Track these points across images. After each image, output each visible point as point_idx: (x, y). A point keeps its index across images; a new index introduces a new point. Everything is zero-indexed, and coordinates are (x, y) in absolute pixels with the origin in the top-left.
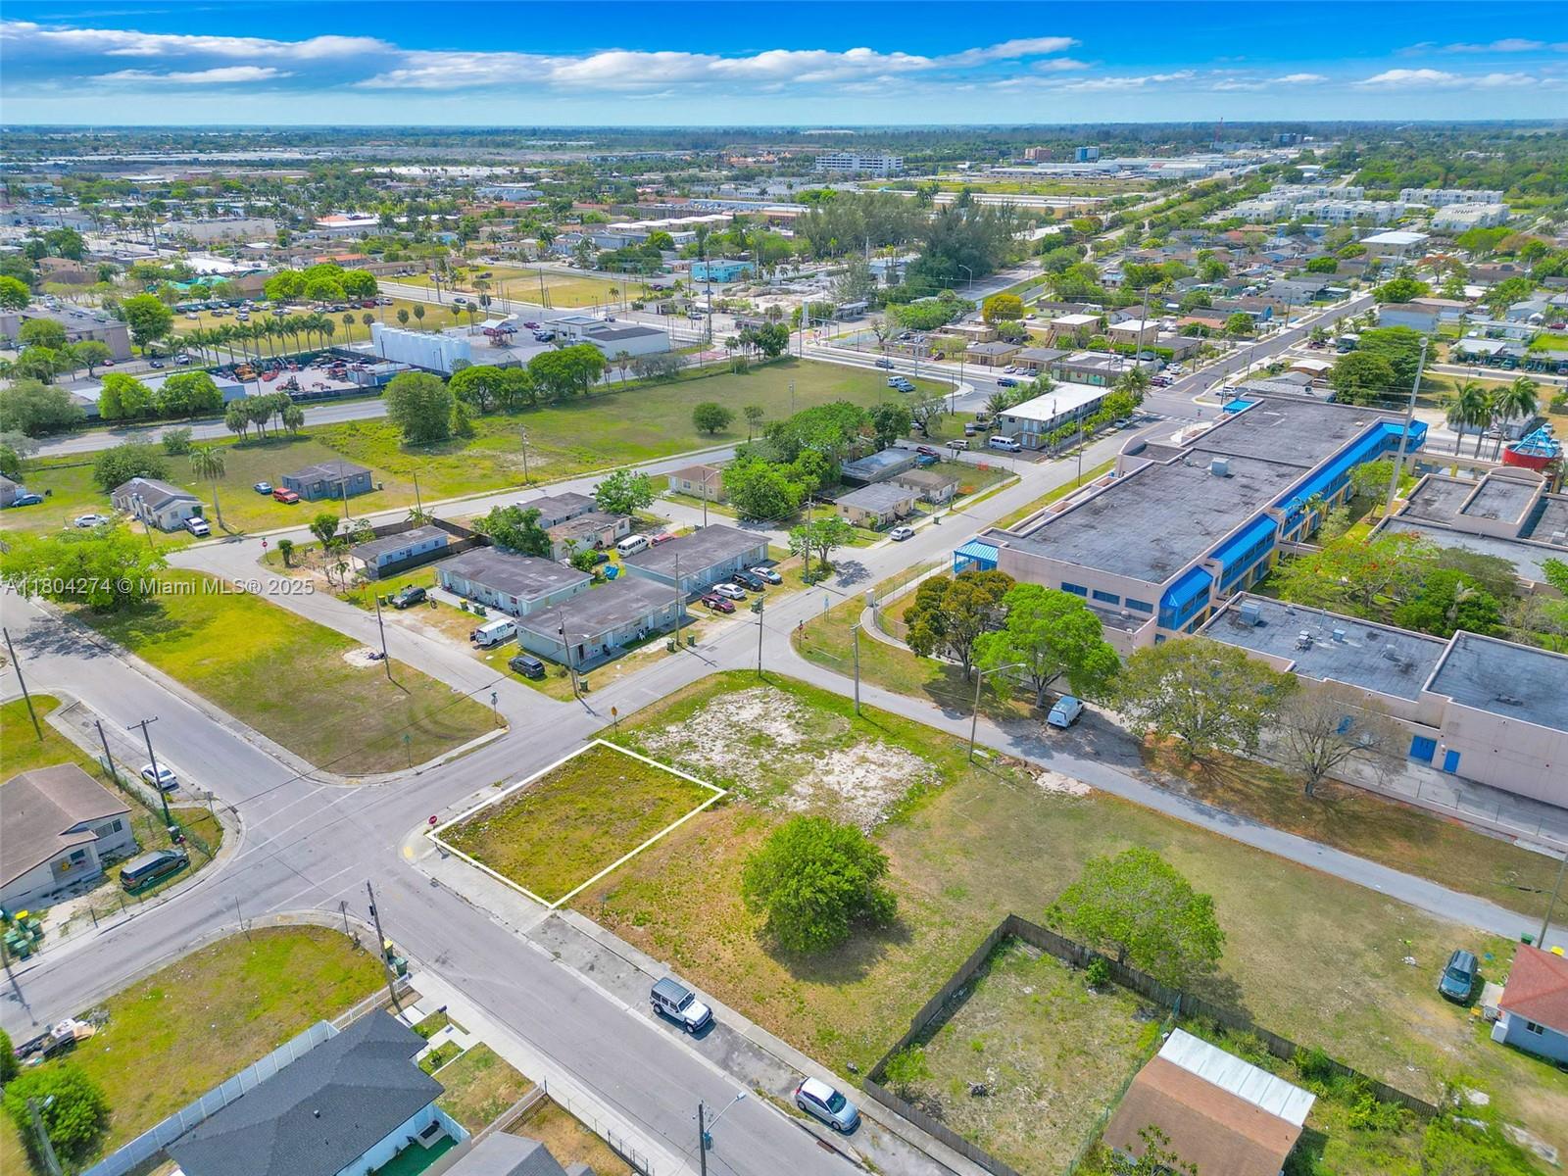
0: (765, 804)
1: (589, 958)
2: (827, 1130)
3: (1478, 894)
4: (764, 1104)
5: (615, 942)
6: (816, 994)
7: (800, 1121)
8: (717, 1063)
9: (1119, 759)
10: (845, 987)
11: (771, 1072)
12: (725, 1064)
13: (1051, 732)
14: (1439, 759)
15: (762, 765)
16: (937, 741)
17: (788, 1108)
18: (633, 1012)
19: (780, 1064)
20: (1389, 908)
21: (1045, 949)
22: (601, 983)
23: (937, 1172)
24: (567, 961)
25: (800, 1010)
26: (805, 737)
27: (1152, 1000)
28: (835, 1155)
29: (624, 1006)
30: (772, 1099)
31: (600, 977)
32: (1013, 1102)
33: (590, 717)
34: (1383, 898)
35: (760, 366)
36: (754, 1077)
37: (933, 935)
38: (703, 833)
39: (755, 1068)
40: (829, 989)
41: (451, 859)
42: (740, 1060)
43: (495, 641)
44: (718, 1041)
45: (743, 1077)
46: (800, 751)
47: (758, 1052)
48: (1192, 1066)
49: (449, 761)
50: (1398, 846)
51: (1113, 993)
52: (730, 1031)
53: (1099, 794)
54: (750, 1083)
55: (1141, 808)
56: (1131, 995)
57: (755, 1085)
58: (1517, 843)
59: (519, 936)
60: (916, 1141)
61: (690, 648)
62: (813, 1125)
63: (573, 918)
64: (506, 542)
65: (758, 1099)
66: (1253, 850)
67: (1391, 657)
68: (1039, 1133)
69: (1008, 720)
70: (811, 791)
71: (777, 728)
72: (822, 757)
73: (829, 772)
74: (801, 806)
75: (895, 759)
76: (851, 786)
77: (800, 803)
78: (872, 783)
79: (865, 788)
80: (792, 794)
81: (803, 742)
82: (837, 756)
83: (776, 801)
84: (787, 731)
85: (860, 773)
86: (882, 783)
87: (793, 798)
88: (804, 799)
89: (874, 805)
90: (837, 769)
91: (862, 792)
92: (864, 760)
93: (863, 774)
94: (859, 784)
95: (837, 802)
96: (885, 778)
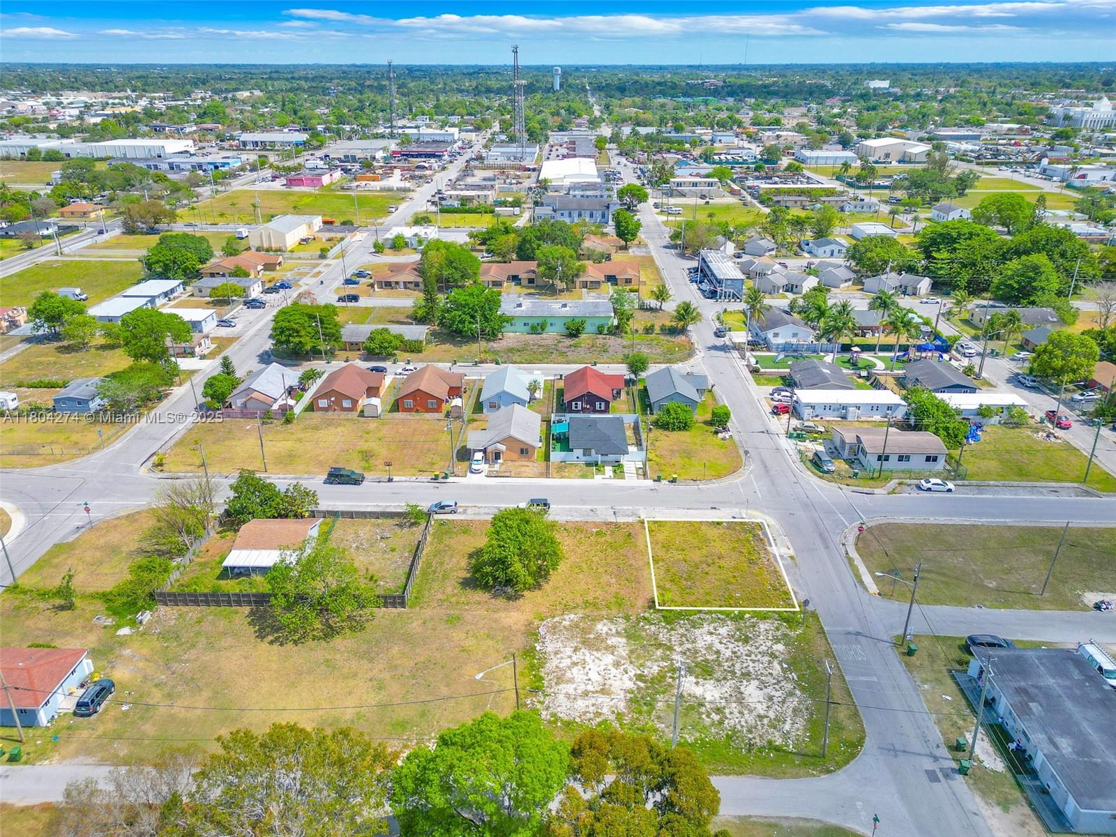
0: (627, 618)
15: (670, 648)
26: (677, 691)
46: (662, 676)
70: (609, 642)
71: (710, 692)
72: (640, 677)
73: (617, 664)
74: (602, 627)
75: (581, 704)
76: (587, 658)
77: (605, 629)
78: (575, 670)
79: (575, 664)
80: (618, 633)
81: (671, 686)
82: (629, 685)
83: (622, 625)
84: (698, 691)
85: (594, 676)
86: (568, 675)
87: (614, 631)
88: (607, 633)
89: (556, 653)
90: (613, 671)
91: (575, 659)
92: (604, 691)
93: (590, 675)
94: (584, 663)
95: (583, 643)
96: (571, 681)
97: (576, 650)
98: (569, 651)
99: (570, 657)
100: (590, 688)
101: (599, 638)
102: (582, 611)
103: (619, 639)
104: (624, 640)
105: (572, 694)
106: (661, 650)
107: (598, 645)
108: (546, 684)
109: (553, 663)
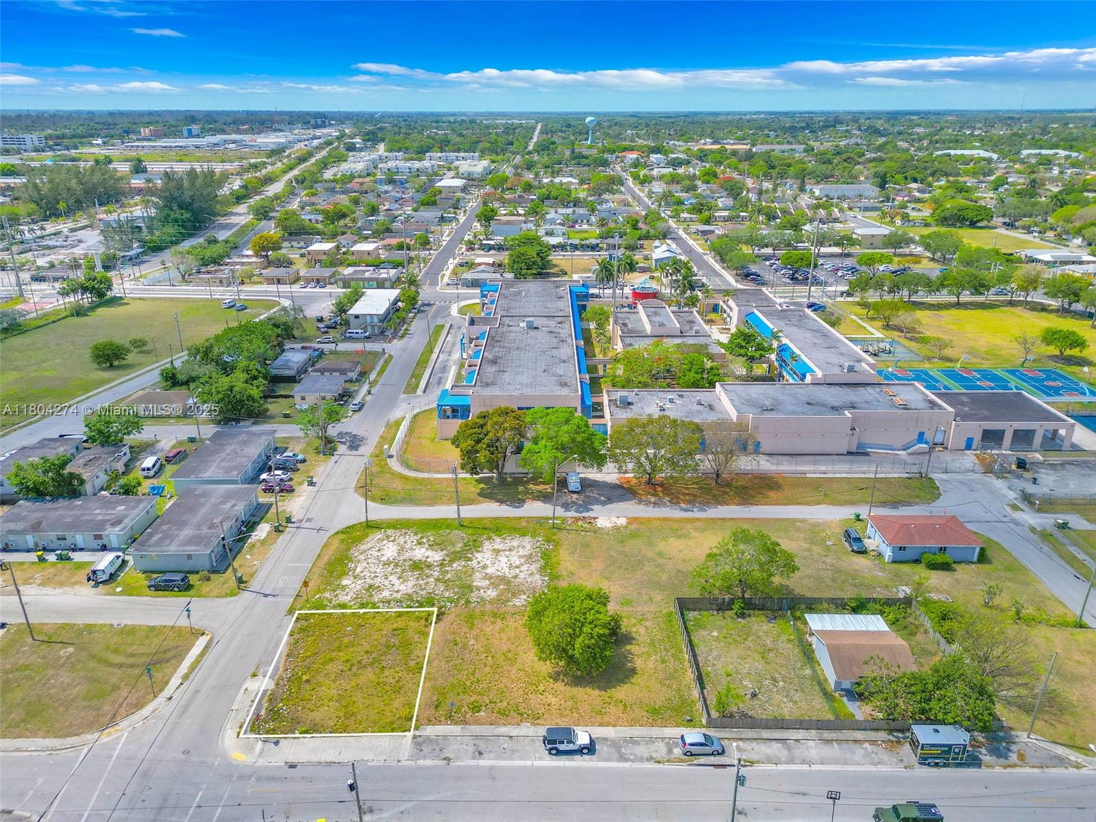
0: (468, 602)
1: (471, 749)
2: (712, 758)
3: (819, 504)
4: (667, 766)
5: (476, 729)
6: (621, 692)
7: (695, 762)
8: (619, 761)
9: (621, 499)
10: (633, 681)
11: (652, 747)
12: (623, 758)
13: (575, 496)
14: (751, 447)
15: (437, 580)
16: (524, 524)
17: (681, 761)
18: (536, 763)
19: (651, 740)
20: (798, 524)
21: (700, 610)
22: (495, 758)
23: (779, 745)
24: (458, 758)
25: (625, 706)
26: (444, 552)
27: (768, 610)
28: (728, 768)
29: (529, 763)
30: (668, 761)
31: (492, 755)
32: (770, 691)
33: (270, 598)
34: (794, 521)
36: (646, 755)
37: (642, 630)
38: (451, 637)
39: (642, 750)
40: (626, 687)
41: (282, 743)
42: (629, 751)
43: (111, 575)
44: (605, 748)
45: (641, 760)
46: (452, 561)
47: (632, 741)
49: (186, 677)
50: (771, 494)
51: (749, 616)
52: (606, 739)
53: (632, 520)
54: (648, 760)
55: (659, 519)
56: (757, 612)
57: (650, 759)
58: (808, 475)
59: (404, 763)
60: (755, 736)
61: (290, 525)
62: (703, 760)
63: (429, 731)
65: (661, 766)
66: (724, 520)
67: (700, 404)
68: (795, 698)
69: (545, 497)
70: (488, 582)
71: (420, 553)
72: (470, 560)
73: (485, 567)
74: (492, 594)
75: (515, 543)
76: (507, 570)
77: (489, 592)
78: (518, 563)
79: (517, 567)
80: (478, 589)
81: (447, 555)
82: (479, 555)
83: (474, 597)
84: (429, 553)
85: (503, 559)
86: (523, 560)
87: (482, 591)
88: (488, 589)
89: (532, 574)
90: (488, 563)
91: (518, 570)
92: (497, 552)
93: (506, 559)
94: (511, 567)
95: (509, 582)
96: (520, 557)
97: (516, 577)
98: (522, 576)
99: (521, 572)
100: (507, 553)
101: (495, 585)
102: (509, 608)
103: (479, 584)
104: (474, 584)
105: (521, 549)
106: (446, 578)
107: (498, 580)
108: (539, 554)
109: (534, 567)
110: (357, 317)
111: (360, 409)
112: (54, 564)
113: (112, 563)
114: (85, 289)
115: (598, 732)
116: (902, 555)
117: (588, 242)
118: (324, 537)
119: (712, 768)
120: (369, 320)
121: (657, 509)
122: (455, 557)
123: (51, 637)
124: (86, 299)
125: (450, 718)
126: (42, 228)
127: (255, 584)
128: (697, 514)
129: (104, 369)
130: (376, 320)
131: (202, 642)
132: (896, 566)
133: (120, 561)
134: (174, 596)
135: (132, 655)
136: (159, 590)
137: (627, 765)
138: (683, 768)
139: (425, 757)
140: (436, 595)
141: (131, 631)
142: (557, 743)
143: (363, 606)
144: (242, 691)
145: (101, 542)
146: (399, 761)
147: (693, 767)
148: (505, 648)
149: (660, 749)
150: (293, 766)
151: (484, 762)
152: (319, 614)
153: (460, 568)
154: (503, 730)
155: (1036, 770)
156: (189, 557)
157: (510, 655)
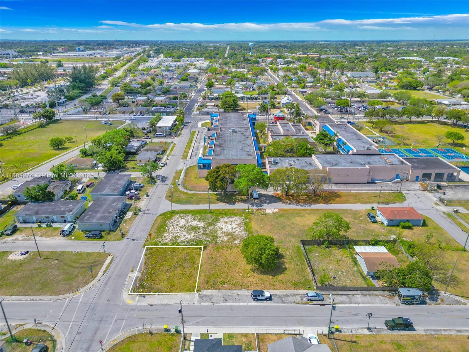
0: (216, 242)
1: (222, 299)
2: (319, 302)
3: (357, 203)
4: (301, 305)
5: (224, 291)
6: (281, 277)
7: (312, 303)
8: (281, 303)
9: (275, 201)
10: (285, 273)
11: (295, 298)
12: (283, 302)
13: (256, 201)
14: (328, 181)
15: (203, 234)
16: (236, 212)
17: (307, 303)
18: (249, 304)
19: (294, 295)
20: (348, 211)
21: (311, 245)
22: (233, 302)
23: (345, 297)
24: (217, 302)
25: (283, 282)
26: (205, 223)
27: (338, 245)
28: (326, 306)
29: (246, 304)
30: (301, 303)
31: (231, 301)
32: (341, 276)
33: (135, 241)
34: (347, 210)
35: (47, 124)
36: (293, 301)
37: (288, 253)
38: (210, 256)
39: (291, 299)
40: (283, 275)
41: (147, 296)
42: (285, 299)
43: (70, 232)
44: (276, 298)
45: (291, 303)
46: (208, 226)
47: (287, 295)
48: (364, 251)
49: (105, 272)
50: (337, 199)
51: (331, 247)
52: (276, 295)
53: (280, 210)
54: (293, 303)
55: (291, 209)
56: (334, 246)
57: (294, 302)
58: (351, 192)
59: (196, 304)
60: (336, 293)
61: (140, 212)
62: (315, 303)
63: (205, 292)
64: (35, 199)
65: (299, 305)
66: (318, 210)
67: (306, 163)
68: (351, 279)
69: (244, 201)
70: (223, 235)
71: (195, 223)
72: (216, 226)
73: (222, 228)
74: (226, 239)
75: (233, 219)
76: (231, 230)
77: (224, 238)
78: (235, 227)
79: (235, 229)
80: (220, 237)
81: (206, 224)
82: (219, 224)
83: (218, 240)
84: (198, 223)
85: (229, 226)
86: (237, 226)
87: (221, 238)
88: (224, 237)
89: (241, 231)
90: (223, 227)
91: (235, 230)
92: (226, 223)
93: (230, 226)
94: (232, 228)
95: (232, 234)
96: (236, 225)
97: (235, 232)
98: (237, 232)
99: (236, 230)
100: (230, 223)
101: (227, 236)
102: (233, 245)
103: (220, 235)
104: (218, 235)
105: (236, 222)
106: (206, 233)
107: (227, 234)
108: (243, 224)
109: (242, 229)
110: (160, 128)
111: (164, 166)
112: (45, 228)
113: (70, 227)
114: (44, 116)
115: (274, 292)
116: (392, 223)
117: (253, 96)
118: (155, 217)
119: (319, 305)
120: (164, 129)
121: (290, 206)
122: (209, 225)
123: (47, 257)
124: (44, 121)
125: (213, 287)
126: (22, 91)
127: (129, 236)
128: (307, 207)
129: (55, 150)
130: (167, 129)
131: (109, 259)
132: (389, 227)
133: (72, 227)
134: (96, 240)
135: (82, 264)
136: (89, 238)
137: (285, 304)
138: (308, 305)
139: (204, 302)
140: (203, 239)
141: (80, 254)
142: (257, 296)
143: (173, 244)
144: (128, 277)
145: (64, 219)
146: (194, 303)
147: (312, 305)
148: (232, 260)
149: (298, 299)
150: (151, 305)
151: (227, 304)
152: (156, 247)
153: (211, 229)
154: (235, 292)
155: (448, 306)
156: (101, 225)
157: (235, 263)
